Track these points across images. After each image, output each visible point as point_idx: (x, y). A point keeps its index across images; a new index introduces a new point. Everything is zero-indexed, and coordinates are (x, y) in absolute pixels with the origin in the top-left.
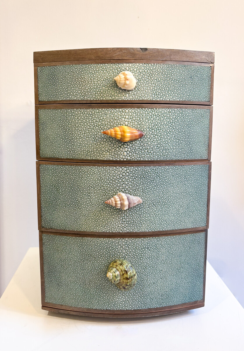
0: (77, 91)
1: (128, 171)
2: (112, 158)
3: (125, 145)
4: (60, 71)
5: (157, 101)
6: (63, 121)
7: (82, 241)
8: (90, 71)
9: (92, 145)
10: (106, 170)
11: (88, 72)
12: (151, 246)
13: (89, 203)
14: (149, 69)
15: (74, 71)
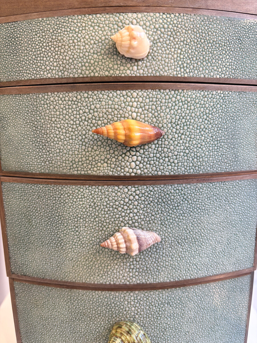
0: (51, 64)
1: (138, 192)
2: (113, 171)
3: (133, 151)
4: (23, 30)
5: (185, 78)
6: (31, 113)
7: (70, 294)
8: (72, 28)
9: (78, 151)
10: (103, 191)
11: (68, 30)
12: (173, 301)
13: (77, 242)
14: (172, 23)
15: (46, 29)
